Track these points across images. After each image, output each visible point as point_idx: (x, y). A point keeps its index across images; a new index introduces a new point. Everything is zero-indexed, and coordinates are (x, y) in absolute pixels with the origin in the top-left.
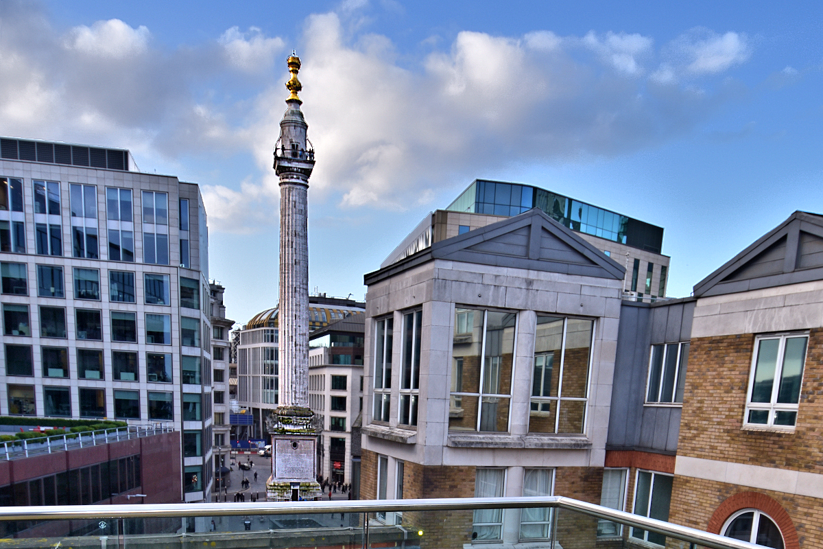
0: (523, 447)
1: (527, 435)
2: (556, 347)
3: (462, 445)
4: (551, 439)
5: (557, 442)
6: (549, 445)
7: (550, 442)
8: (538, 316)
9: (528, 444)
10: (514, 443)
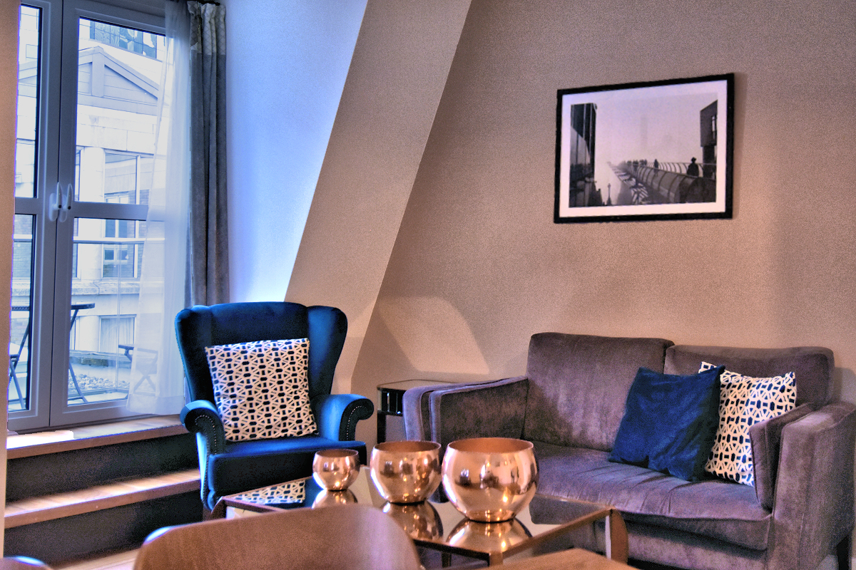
0: (97, 293)
1: (101, 280)
2: (132, 188)
3: (20, 293)
4: (130, 284)
5: (137, 287)
6: (128, 289)
7: (130, 286)
8: (107, 154)
9: (104, 290)
10: (86, 289)
